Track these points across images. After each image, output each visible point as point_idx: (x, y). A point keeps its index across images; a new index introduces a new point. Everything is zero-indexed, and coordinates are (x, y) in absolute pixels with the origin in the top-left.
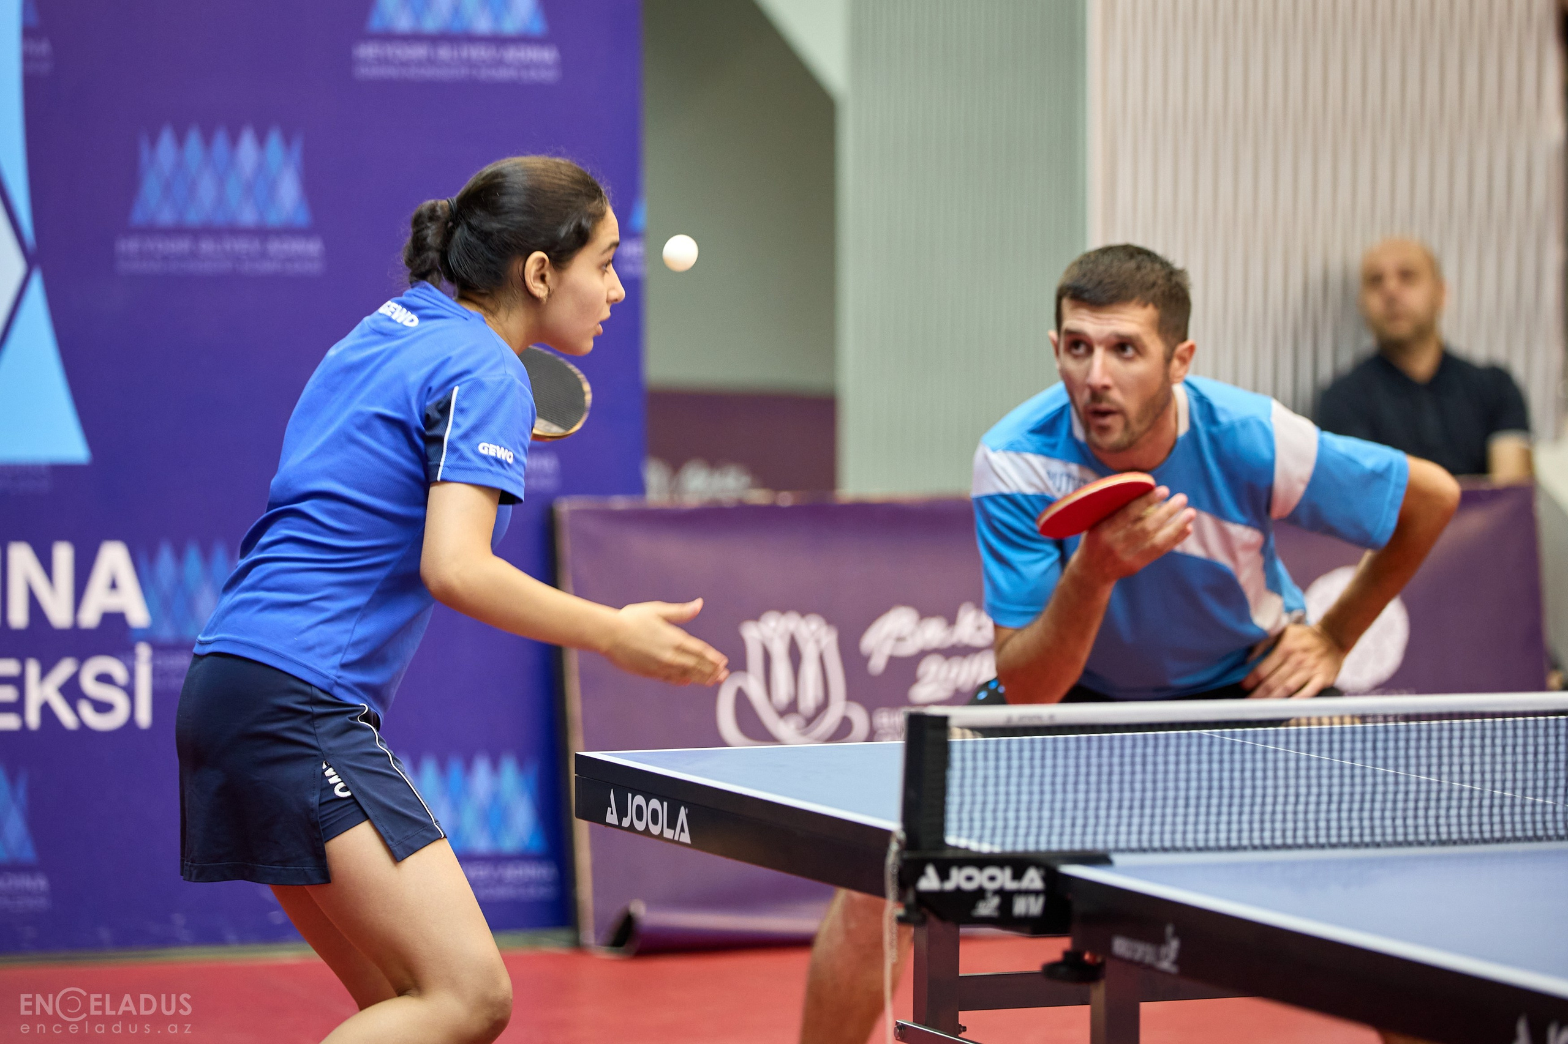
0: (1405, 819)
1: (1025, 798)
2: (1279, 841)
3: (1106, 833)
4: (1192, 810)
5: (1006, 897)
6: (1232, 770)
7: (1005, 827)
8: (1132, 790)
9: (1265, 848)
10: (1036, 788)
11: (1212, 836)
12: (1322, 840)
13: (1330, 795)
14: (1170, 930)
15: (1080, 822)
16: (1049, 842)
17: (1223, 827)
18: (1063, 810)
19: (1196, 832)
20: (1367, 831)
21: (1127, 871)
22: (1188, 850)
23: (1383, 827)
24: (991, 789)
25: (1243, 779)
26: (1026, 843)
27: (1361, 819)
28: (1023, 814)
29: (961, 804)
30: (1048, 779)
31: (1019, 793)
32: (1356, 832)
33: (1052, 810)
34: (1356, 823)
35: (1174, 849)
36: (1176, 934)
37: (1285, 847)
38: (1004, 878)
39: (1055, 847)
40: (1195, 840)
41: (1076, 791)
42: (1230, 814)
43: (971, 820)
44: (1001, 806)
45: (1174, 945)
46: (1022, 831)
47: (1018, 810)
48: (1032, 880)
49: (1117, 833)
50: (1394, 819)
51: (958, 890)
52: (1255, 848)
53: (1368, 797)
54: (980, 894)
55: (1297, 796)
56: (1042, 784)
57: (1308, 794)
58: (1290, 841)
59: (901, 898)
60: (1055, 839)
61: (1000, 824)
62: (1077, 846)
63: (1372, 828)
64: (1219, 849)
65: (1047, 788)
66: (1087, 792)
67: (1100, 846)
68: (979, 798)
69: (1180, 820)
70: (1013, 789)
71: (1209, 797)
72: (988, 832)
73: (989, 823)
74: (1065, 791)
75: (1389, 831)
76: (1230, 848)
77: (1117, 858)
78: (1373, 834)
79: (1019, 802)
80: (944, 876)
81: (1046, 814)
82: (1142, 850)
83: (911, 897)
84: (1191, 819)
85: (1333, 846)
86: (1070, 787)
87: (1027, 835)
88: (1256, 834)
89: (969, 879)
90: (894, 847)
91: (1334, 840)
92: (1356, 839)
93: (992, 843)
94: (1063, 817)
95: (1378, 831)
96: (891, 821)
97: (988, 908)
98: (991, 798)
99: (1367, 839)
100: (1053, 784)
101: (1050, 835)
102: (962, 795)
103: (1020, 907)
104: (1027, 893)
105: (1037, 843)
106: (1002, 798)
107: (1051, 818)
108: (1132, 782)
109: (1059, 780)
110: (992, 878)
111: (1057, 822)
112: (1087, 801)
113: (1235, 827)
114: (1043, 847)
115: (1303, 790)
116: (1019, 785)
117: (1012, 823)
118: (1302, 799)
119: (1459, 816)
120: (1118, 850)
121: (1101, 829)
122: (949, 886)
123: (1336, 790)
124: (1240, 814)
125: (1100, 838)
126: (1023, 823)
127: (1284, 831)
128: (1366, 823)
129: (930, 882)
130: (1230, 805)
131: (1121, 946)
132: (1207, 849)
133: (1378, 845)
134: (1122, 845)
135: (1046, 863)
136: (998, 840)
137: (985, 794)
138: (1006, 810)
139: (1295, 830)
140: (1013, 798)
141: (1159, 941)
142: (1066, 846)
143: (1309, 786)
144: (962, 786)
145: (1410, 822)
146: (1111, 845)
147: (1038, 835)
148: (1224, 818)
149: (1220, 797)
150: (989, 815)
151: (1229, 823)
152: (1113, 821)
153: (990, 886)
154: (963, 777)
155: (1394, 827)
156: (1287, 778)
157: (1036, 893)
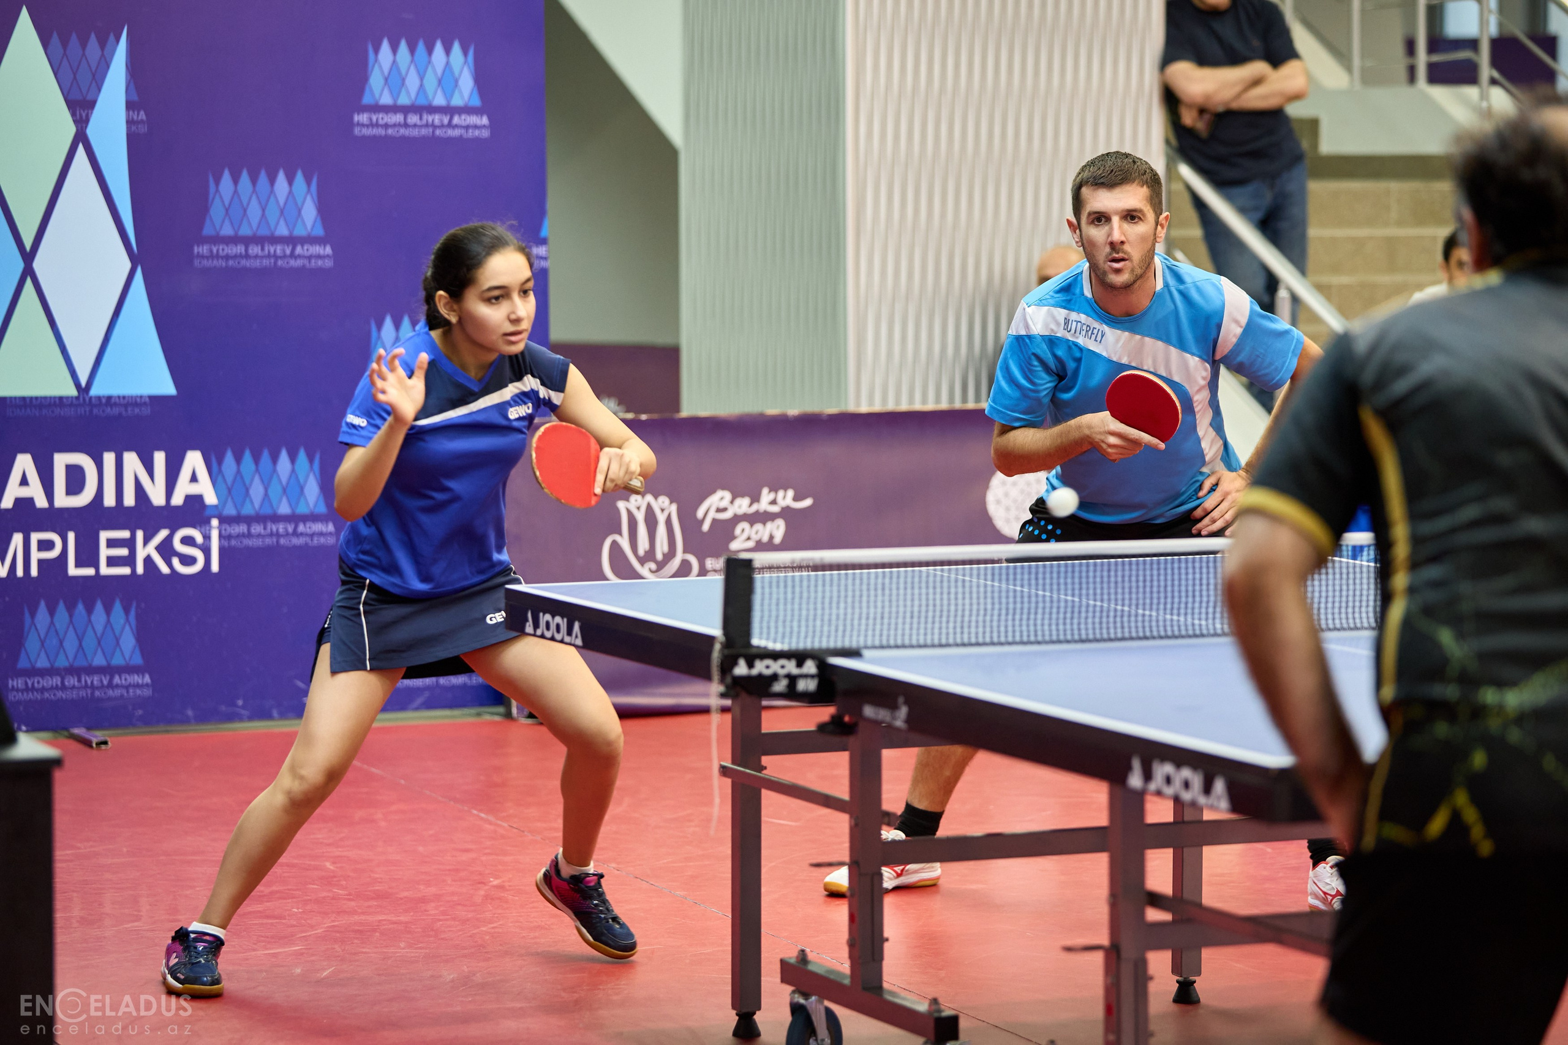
0: (1057, 625)
1: (804, 613)
2: (973, 640)
3: (859, 636)
4: (915, 620)
5: (792, 679)
6: (942, 593)
7: (791, 633)
8: (876, 607)
9: (964, 645)
10: (812, 606)
11: (929, 637)
12: (1003, 639)
13: (1007, 609)
14: (901, 700)
15: (841, 628)
16: (820, 642)
17: (936, 631)
18: (830, 620)
19: (918, 634)
20: (1032, 633)
21: (872, 661)
22: (912, 646)
23: (1043, 631)
24: (781, 607)
25: (949, 599)
26: (805, 643)
27: (1028, 626)
28: (803, 623)
29: (762, 617)
30: (819, 600)
31: (800, 609)
32: (1025, 634)
33: (822, 620)
34: (1024, 628)
35: (904, 646)
36: (906, 703)
37: (978, 644)
38: (791, 667)
39: (824, 645)
40: (918, 640)
41: (838, 608)
42: (941, 622)
43: (769, 628)
44: (789, 618)
45: (903, 711)
46: (803, 634)
47: (799, 621)
48: (809, 668)
49: (866, 636)
50: (1050, 625)
51: (760, 676)
52: (957, 645)
53: (1033, 611)
54: (775, 677)
55: (985, 610)
56: (815, 603)
57: (993, 609)
58: (981, 640)
59: (722, 681)
60: (824, 640)
61: (788, 630)
62: (839, 645)
63: (1036, 631)
64: (933, 646)
65: (819, 606)
66: (846, 608)
67: (854, 645)
68: (774, 613)
69: (907, 626)
70: (796, 606)
71: (927, 611)
72: (780, 635)
73: (781, 630)
74: (831, 608)
75: (1047, 633)
76: (941, 646)
77: (866, 653)
78: (1036, 635)
79: (800, 615)
80: (751, 665)
81: (818, 623)
82: (882, 647)
83: (729, 680)
84: (915, 626)
85: (1009, 644)
86: (834, 605)
87: (806, 637)
88: (958, 636)
89: (768, 667)
90: (717, 647)
91: (1010, 639)
92: (1025, 639)
93: (783, 643)
94: (830, 625)
95: (1039, 633)
96: (715, 630)
97: (780, 686)
98: (782, 613)
99: (1032, 638)
100: (823, 603)
101: (821, 637)
102: (762, 611)
103: (802, 685)
104: (806, 676)
105: (813, 642)
106: (789, 613)
107: (822, 626)
108: (875, 602)
109: (827, 600)
110: (783, 667)
111: (826, 628)
112: (845, 614)
113: (944, 631)
114: (817, 645)
115: (989, 607)
116: (800, 604)
117: (795, 629)
118: (989, 612)
119: (1094, 623)
120: (866, 647)
121: (855, 633)
122: (755, 672)
123: (1011, 606)
124: (948, 622)
125: (855, 638)
126: (803, 629)
127: (977, 633)
128: (1032, 628)
129: (741, 669)
130: (941, 616)
131: (869, 711)
132: (925, 646)
133: (1039, 643)
134: (869, 643)
135: (819, 657)
136: (787, 640)
137: (778, 610)
138: (792, 621)
139: (984, 633)
140: (796, 613)
141: (893, 707)
142: (832, 645)
143: (993, 604)
144: (762, 605)
145: (1061, 627)
146: (862, 643)
147: (814, 637)
148: (937, 625)
149: (934, 611)
150: (780, 624)
151: (940, 628)
152: (863, 627)
153: (782, 672)
154: (763, 600)
155: (1050, 630)
156: (978, 598)
157: (812, 676)
